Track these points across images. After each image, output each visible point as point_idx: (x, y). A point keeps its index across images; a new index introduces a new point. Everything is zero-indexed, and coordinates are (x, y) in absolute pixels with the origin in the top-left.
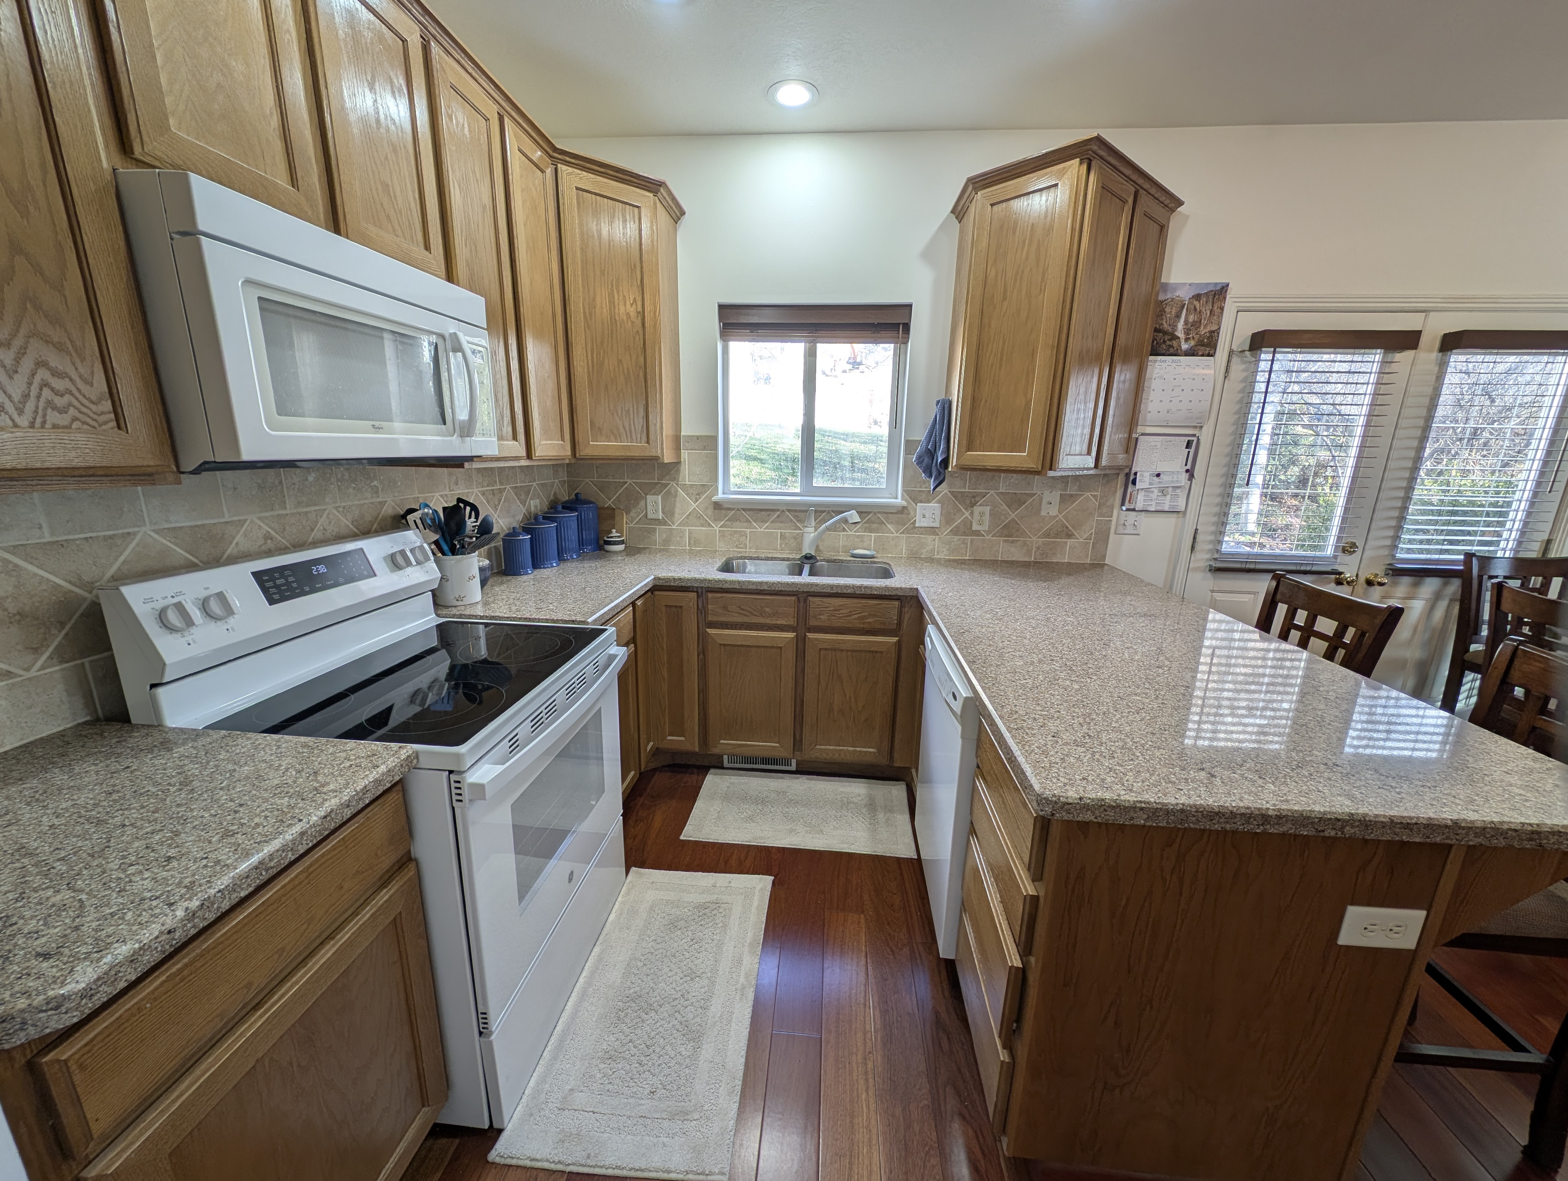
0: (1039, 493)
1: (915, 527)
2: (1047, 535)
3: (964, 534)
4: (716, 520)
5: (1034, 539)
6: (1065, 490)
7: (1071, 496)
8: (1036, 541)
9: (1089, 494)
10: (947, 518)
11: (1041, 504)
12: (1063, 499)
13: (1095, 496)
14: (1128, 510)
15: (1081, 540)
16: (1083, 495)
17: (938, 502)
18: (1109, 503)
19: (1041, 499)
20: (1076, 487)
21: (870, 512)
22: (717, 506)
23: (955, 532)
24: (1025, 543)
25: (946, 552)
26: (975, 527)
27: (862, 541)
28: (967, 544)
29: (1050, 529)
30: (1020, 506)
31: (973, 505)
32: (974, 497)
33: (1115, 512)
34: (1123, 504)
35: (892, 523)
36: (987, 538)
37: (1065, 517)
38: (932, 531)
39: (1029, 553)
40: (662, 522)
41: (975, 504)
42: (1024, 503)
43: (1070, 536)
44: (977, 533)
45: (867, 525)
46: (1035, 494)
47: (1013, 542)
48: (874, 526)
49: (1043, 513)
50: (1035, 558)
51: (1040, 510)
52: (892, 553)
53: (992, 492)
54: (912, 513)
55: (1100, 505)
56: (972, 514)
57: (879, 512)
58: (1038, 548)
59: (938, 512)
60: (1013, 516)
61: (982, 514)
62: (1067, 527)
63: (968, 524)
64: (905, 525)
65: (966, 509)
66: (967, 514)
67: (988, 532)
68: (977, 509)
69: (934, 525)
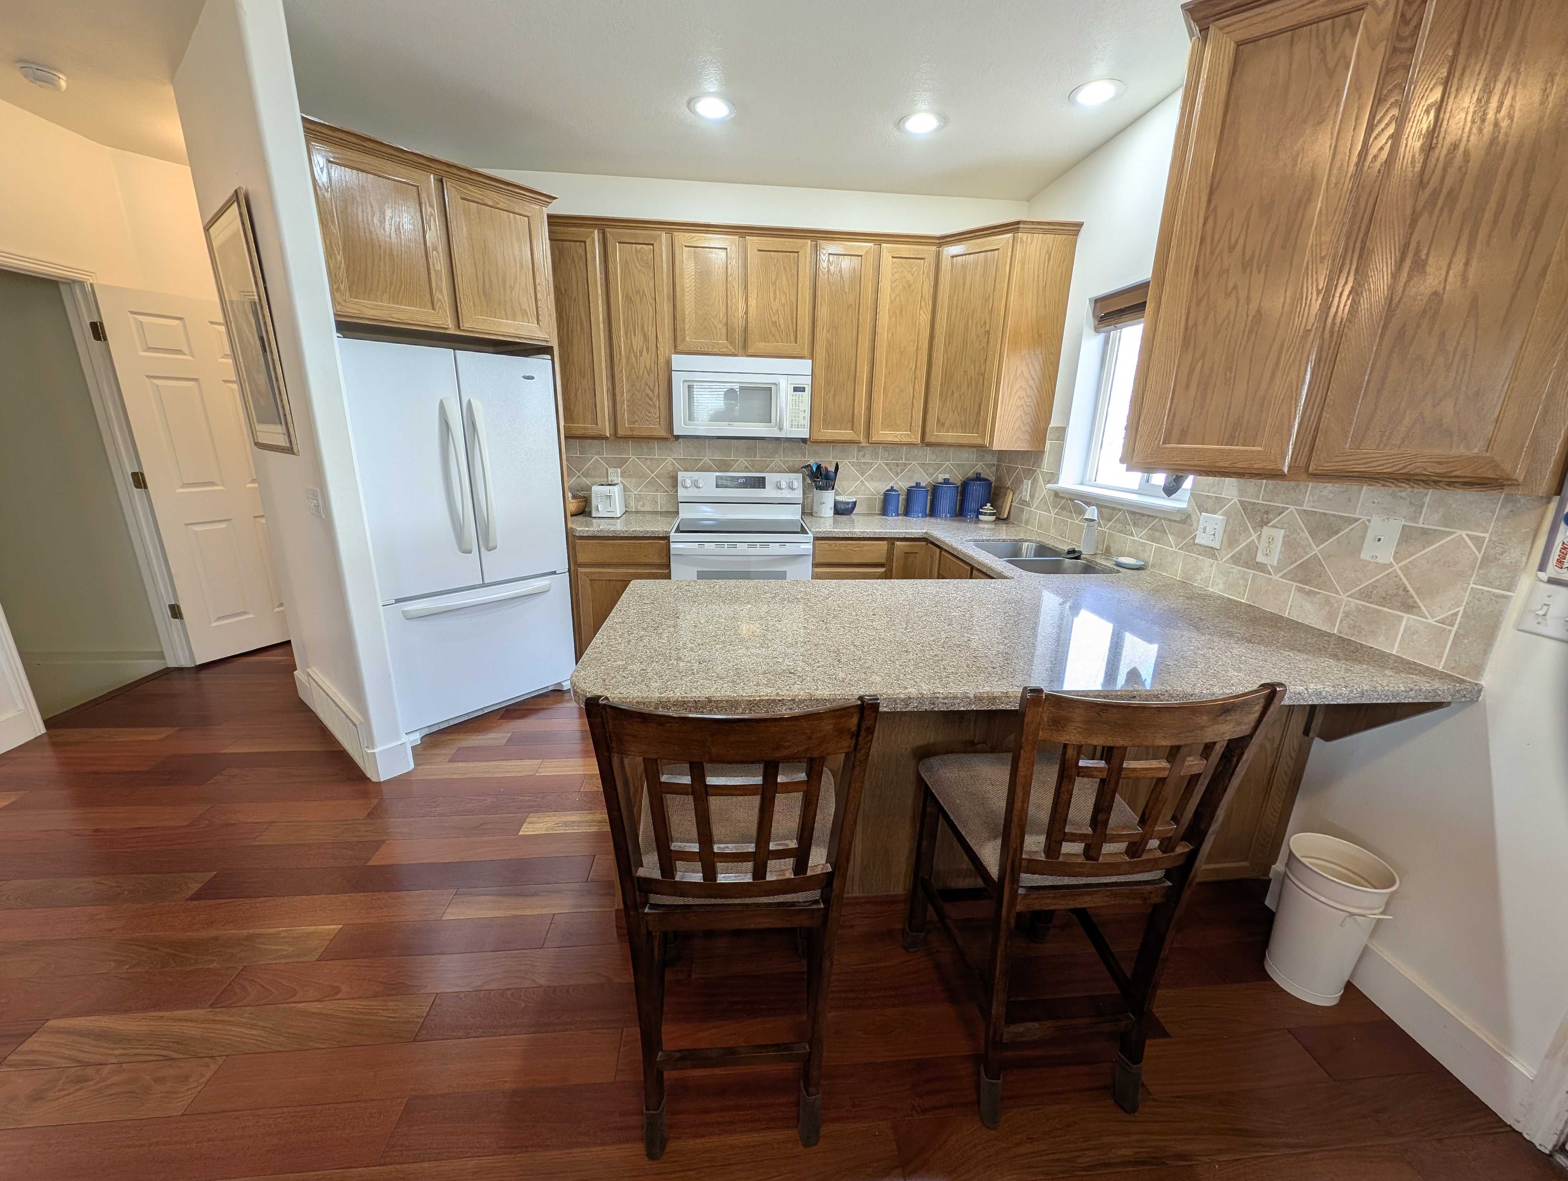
0: (1364, 518)
1: (1195, 544)
2: (1366, 595)
3: (1246, 565)
4: (1054, 507)
5: (1344, 597)
6: (1415, 519)
7: (1424, 532)
8: (1346, 601)
9: (1463, 533)
10: (1231, 539)
11: (1363, 538)
12: (1407, 536)
13: (1478, 541)
14: (1552, 581)
15: (1431, 621)
16: (1454, 533)
17: (1224, 514)
18: (1507, 559)
19: (1365, 529)
20: (1437, 517)
21: (1156, 517)
22: (1057, 494)
23: (1236, 560)
24: (1327, 600)
25: (1221, 586)
26: (1260, 558)
27: (1144, 550)
28: (1247, 580)
29: (1374, 586)
30: (1330, 537)
31: (1264, 523)
32: (1267, 512)
33: (1525, 582)
34: (1542, 567)
35: (1172, 534)
36: (1274, 577)
37: (1406, 570)
38: (1211, 552)
39: (1331, 618)
40: (1028, 505)
41: (1266, 524)
42: (1337, 532)
43: (1409, 607)
44: (1261, 567)
45: (1151, 532)
46: (1357, 520)
47: (1309, 593)
48: (1157, 534)
49: (1365, 555)
50: (1340, 631)
51: (1359, 549)
52: (1167, 571)
53: (1292, 508)
54: (1195, 524)
55: (1486, 561)
56: (1260, 536)
57: (1165, 519)
58: (1347, 614)
59: (1220, 529)
60: (1316, 550)
61: (1271, 540)
62: (1406, 590)
63: (1252, 550)
64: (1184, 538)
65: (1254, 528)
66: (1254, 537)
67: (1278, 570)
68: (1266, 531)
69: (1212, 544)
